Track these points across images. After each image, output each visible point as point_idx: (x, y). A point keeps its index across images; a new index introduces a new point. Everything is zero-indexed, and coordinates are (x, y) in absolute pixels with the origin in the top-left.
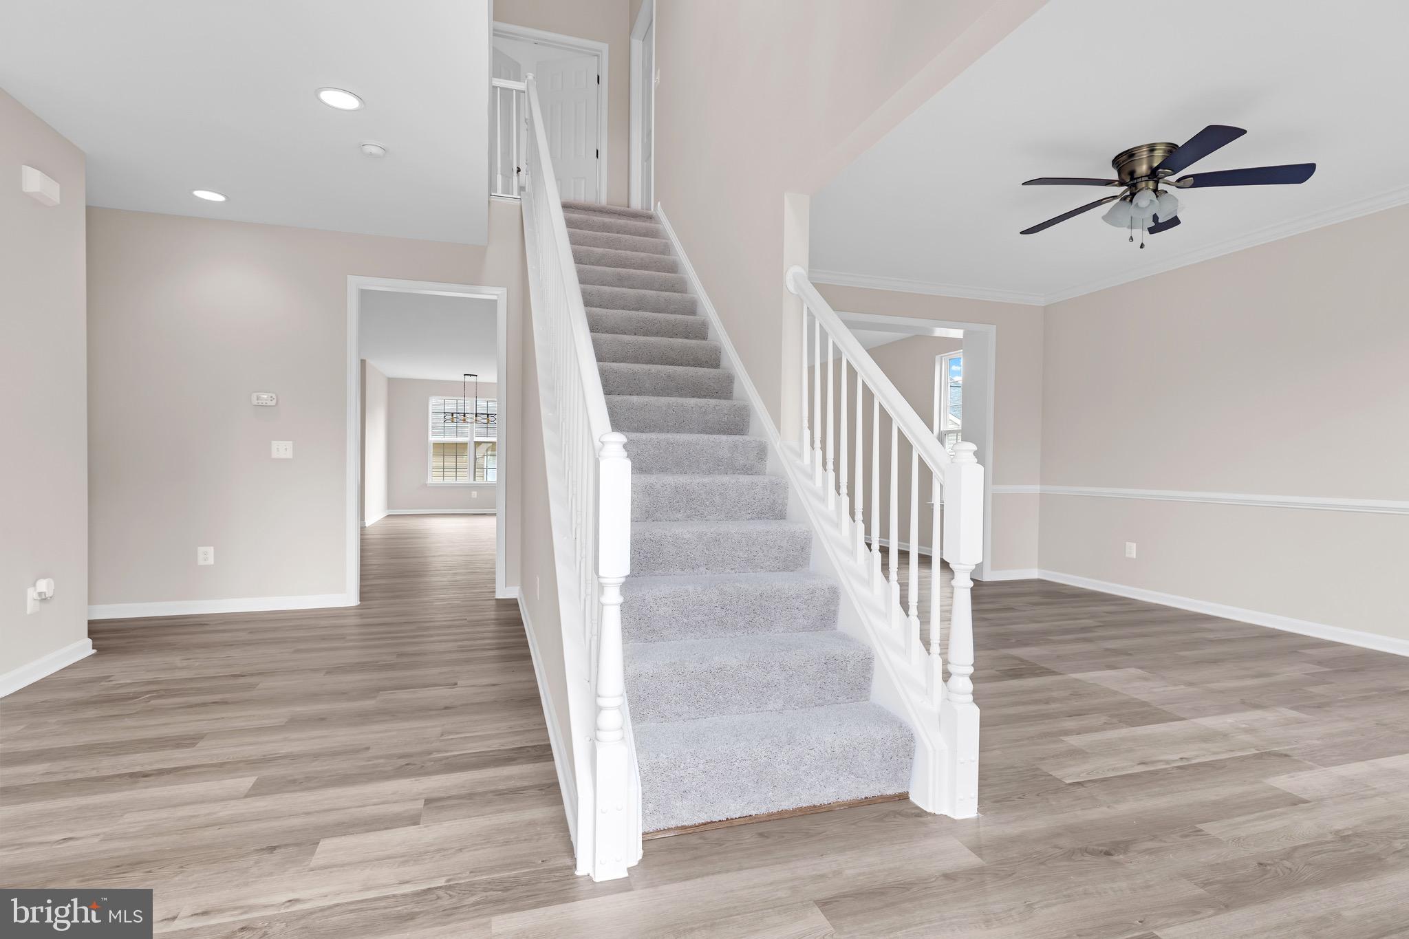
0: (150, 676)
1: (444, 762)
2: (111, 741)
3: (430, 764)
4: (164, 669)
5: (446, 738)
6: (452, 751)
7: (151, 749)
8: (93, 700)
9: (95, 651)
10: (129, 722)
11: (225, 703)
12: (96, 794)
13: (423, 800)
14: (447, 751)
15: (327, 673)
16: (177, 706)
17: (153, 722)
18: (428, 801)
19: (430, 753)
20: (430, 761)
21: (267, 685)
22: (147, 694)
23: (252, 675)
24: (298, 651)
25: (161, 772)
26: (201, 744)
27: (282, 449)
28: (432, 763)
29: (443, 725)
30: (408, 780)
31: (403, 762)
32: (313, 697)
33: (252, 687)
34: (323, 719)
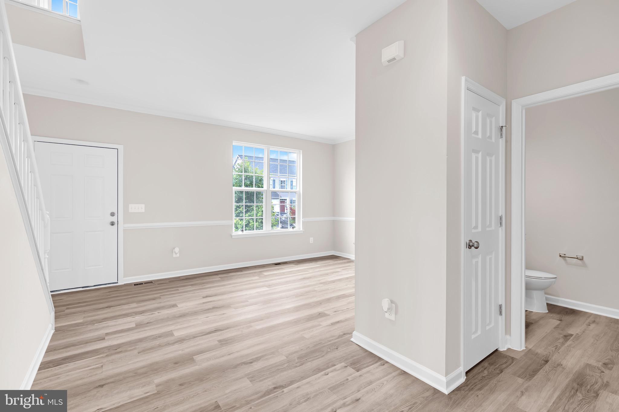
1: (99, 353)
3: (106, 351)
5: (99, 365)
6: (96, 358)
13: (106, 339)
14: (98, 358)
18: (104, 339)
19: (107, 356)
20: (106, 353)
28: (105, 352)
29: (102, 372)
30: (114, 344)
31: (119, 350)
34: (176, 363)
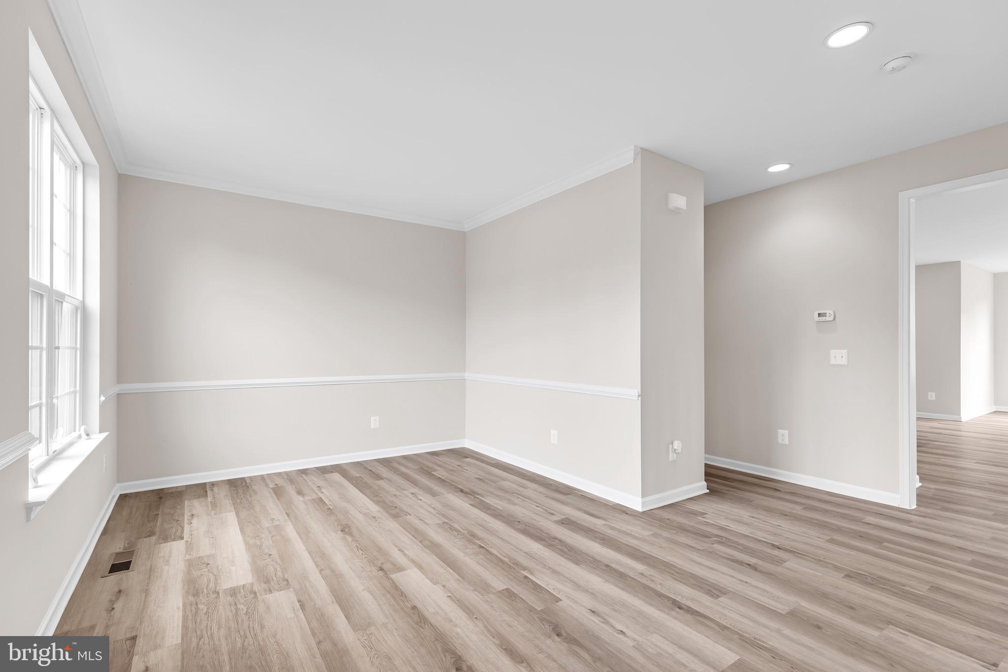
0: (723, 523)
2: (679, 566)
4: (735, 521)
7: (692, 586)
8: (689, 528)
9: (708, 491)
10: (695, 556)
11: (754, 568)
12: (651, 605)
15: (847, 576)
16: (727, 556)
17: (708, 563)
21: (794, 566)
22: (716, 537)
23: (786, 550)
24: (832, 541)
25: (690, 611)
26: (723, 599)
27: (839, 357)
32: (822, 597)
33: (780, 562)
